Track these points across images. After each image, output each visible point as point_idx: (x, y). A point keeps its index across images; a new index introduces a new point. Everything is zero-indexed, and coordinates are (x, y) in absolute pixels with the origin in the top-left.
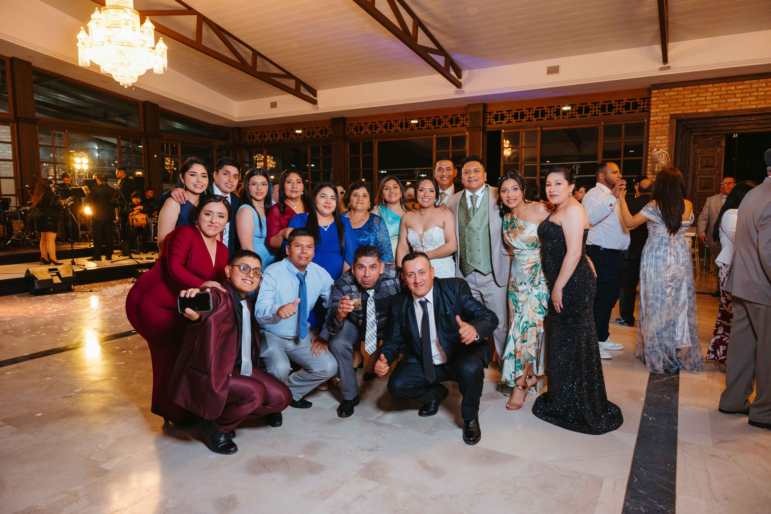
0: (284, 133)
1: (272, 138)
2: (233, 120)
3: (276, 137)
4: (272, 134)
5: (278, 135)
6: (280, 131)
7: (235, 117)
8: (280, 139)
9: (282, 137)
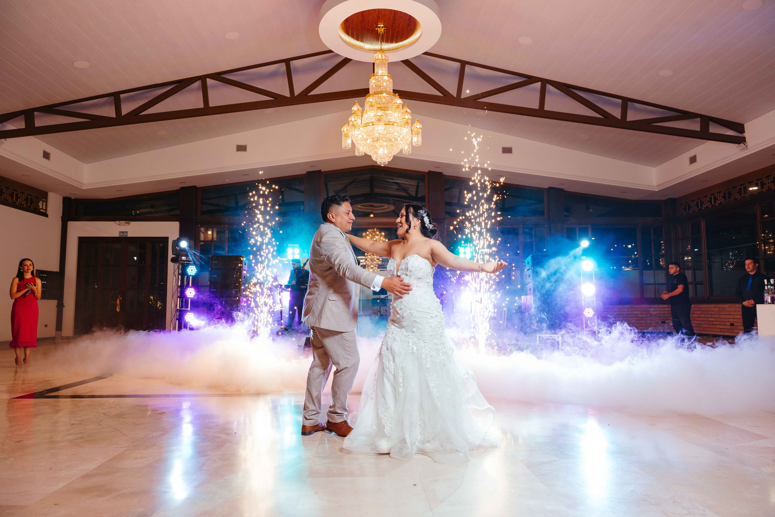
0: (725, 194)
1: (711, 203)
2: (651, 189)
3: (715, 202)
4: (711, 198)
5: (717, 199)
6: (719, 192)
7: (654, 186)
8: (721, 203)
9: (722, 200)
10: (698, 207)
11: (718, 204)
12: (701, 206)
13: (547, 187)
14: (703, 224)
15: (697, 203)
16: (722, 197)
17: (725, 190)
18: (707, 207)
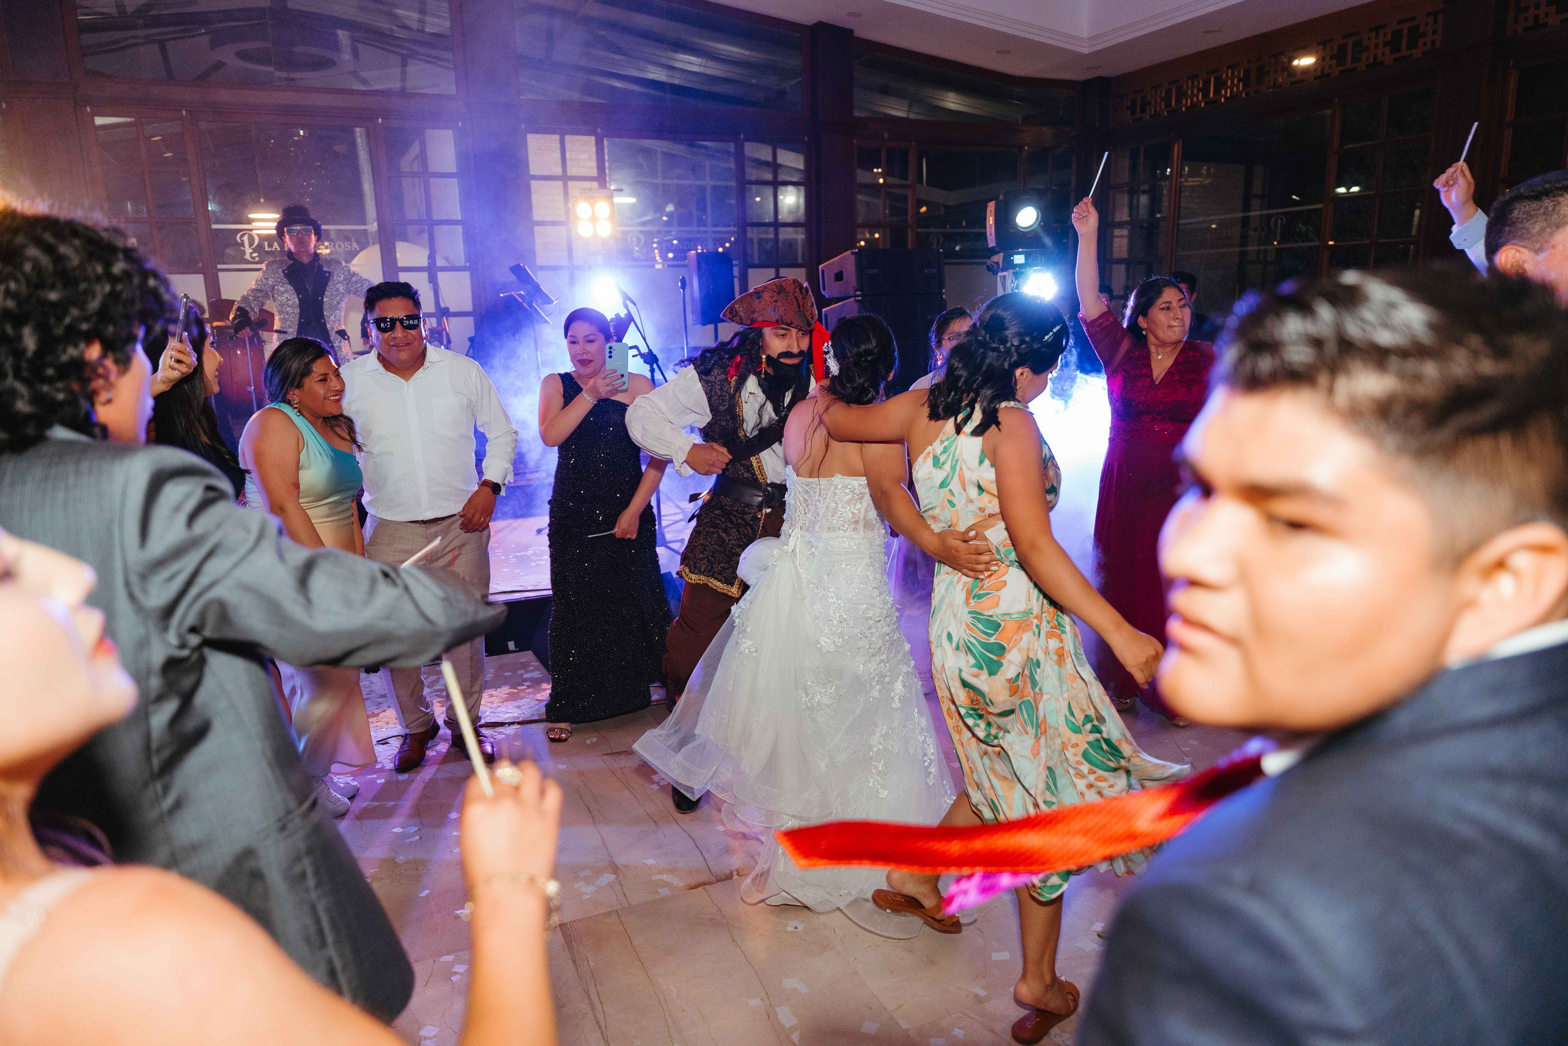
0: (1247, 72)
1: (1206, 94)
2: (1077, 49)
3: (1217, 92)
4: (1207, 83)
5: (1225, 84)
6: (1232, 67)
8: (1233, 96)
9: (1238, 89)
10: (1168, 105)
11: (1226, 98)
12: (1179, 101)
13: (810, 23)
14: (1176, 150)
15: (1169, 92)
16: (1239, 81)
17: (1249, 62)
18: (1193, 106)
